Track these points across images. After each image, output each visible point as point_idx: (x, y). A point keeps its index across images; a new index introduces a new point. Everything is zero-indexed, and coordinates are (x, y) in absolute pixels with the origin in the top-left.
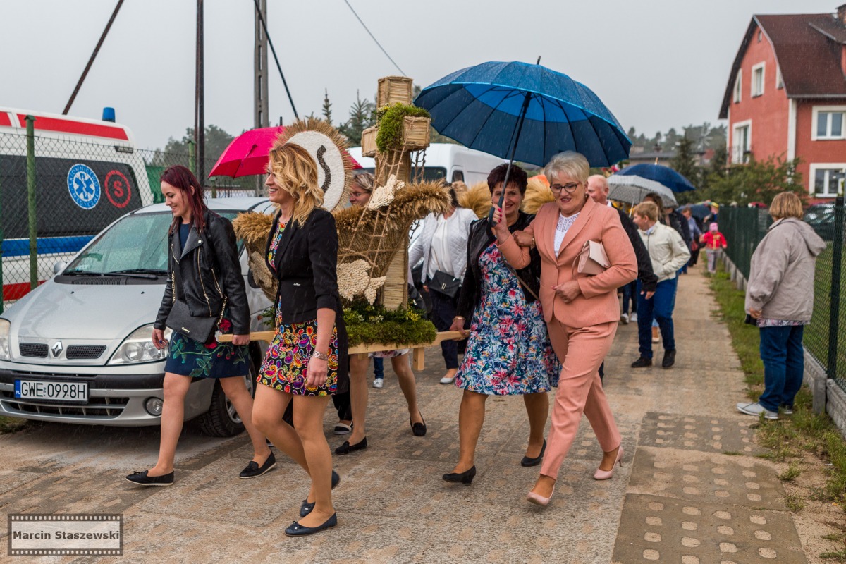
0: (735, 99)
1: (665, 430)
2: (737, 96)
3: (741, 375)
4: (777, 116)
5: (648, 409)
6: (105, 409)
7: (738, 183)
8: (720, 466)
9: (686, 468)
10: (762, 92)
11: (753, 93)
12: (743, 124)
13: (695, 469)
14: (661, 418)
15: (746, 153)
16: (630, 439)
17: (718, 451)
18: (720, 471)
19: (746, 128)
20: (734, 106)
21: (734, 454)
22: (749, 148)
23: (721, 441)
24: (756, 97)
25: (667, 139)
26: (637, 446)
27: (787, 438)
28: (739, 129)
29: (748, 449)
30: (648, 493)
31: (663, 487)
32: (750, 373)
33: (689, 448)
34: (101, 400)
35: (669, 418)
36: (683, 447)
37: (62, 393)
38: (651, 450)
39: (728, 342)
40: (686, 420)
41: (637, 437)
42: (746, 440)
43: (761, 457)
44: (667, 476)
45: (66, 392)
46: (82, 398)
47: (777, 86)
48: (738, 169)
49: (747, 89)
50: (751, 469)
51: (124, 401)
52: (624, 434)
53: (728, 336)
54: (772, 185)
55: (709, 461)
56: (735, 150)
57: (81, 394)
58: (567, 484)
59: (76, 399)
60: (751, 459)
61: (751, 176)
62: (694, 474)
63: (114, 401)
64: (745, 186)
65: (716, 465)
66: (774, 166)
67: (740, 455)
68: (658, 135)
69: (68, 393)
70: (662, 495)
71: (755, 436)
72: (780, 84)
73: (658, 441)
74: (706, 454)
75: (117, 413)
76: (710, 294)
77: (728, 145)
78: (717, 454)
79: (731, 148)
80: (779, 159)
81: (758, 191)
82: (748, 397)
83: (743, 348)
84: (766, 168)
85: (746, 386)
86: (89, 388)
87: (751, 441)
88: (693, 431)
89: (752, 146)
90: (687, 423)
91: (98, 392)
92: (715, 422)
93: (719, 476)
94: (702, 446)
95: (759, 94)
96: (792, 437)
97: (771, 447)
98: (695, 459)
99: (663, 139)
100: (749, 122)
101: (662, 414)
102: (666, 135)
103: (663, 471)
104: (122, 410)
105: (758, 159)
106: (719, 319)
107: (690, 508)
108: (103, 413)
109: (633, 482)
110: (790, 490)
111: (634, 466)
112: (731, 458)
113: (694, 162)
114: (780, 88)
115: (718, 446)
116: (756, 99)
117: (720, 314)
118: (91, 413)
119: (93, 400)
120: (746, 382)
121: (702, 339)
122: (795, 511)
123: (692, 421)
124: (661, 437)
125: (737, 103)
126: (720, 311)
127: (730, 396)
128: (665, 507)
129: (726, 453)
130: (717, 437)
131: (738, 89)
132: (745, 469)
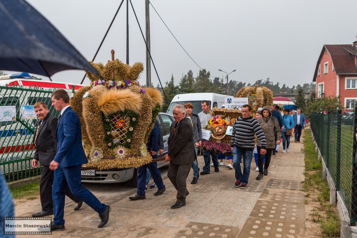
0: (318, 75)
1: (274, 184)
2: (319, 74)
3: (304, 168)
4: (333, 81)
5: (271, 178)
6: (100, 178)
7: (319, 105)
8: (288, 193)
9: (277, 194)
10: (328, 72)
11: (324, 73)
12: (321, 83)
13: (280, 194)
14: (274, 180)
15: (322, 94)
16: (263, 186)
17: (288, 189)
18: (288, 194)
19: (322, 85)
20: (318, 77)
21: (294, 190)
22: (323, 92)
23: (291, 187)
24: (325, 74)
25: (297, 88)
26: (265, 188)
27: (311, 186)
28: (320, 85)
29: (298, 189)
30: (264, 200)
31: (269, 199)
32: (307, 168)
33: (281, 189)
34: (99, 175)
35: (277, 180)
36: (279, 188)
37: (87, 173)
38: (268, 189)
39: (304, 158)
40: (282, 181)
41: (265, 186)
42: (298, 186)
43: (301, 191)
44: (271, 196)
45: (88, 173)
46: (93, 174)
47: (333, 70)
48: (319, 100)
49: (322, 71)
50: (297, 194)
51: (106, 175)
52: (262, 185)
53: (304, 157)
54: (331, 106)
55: (285, 192)
56: (318, 93)
57: (93, 173)
58: (241, 198)
59: (91, 175)
60: (298, 191)
61: (323, 102)
62: (280, 195)
63: (103, 175)
64: (321, 106)
65: (287, 193)
66: (331, 99)
67: (295, 190)
68: (294, 87)
69: (89, 173)
70: (268, 200)
71: (301, 185)
72: (334, 70)
73: (271, 187)
74: (285, 190)
75: (104, 179)
76: (303, 143)
77: (316, 91)
78: (288, 190)
79: (317, 92)
80: (333, 96)
81: (326, 107)
82: (304, 175)
83: (307, 160)
84: (328, 99)
85: (304, 172)
86: (95, 171)
87: (300, 187)
88: (283, 184)
89: (324, 92)
90: (282, 182)
91: (98, 173)
92: (291, 182)
93: (287, 196)
94: (284, 188)
95: (326, 73)
96: (312, 185)
97: (305, 188)
98: (281, 191)
99: (296, 88)
100: (323, 83)
101: (275, 179)
102: (296, 87)
103: (270, 194)
104: (106, 178)
105: (326, 97)
106: (303, 151)
107: (275, 204)
108: (99, 179)
109: (261, 197)
110: (307, 199)
111: (262, 193)
112: (292, 191)
113: (304, 97)
114: (334, 71)
115: (289, 188)
116: (326, 75)
117: (304, 150)
118: (95, 179)
119: (96, 175)
120: (304, 170)
121: (295, 158)
122: (306, 204)
123: (284, 181)
124: (273, 186)
125: (319, 76)
126: (304, 149)
127: (298, 174)
128: (268, 204)
129: (291, 190)
130: (290, 186)
131: (319, 71)
132: (296, 194)
